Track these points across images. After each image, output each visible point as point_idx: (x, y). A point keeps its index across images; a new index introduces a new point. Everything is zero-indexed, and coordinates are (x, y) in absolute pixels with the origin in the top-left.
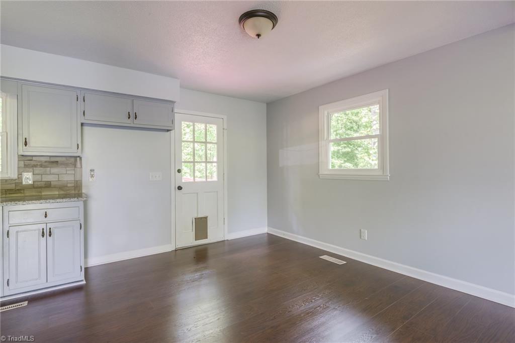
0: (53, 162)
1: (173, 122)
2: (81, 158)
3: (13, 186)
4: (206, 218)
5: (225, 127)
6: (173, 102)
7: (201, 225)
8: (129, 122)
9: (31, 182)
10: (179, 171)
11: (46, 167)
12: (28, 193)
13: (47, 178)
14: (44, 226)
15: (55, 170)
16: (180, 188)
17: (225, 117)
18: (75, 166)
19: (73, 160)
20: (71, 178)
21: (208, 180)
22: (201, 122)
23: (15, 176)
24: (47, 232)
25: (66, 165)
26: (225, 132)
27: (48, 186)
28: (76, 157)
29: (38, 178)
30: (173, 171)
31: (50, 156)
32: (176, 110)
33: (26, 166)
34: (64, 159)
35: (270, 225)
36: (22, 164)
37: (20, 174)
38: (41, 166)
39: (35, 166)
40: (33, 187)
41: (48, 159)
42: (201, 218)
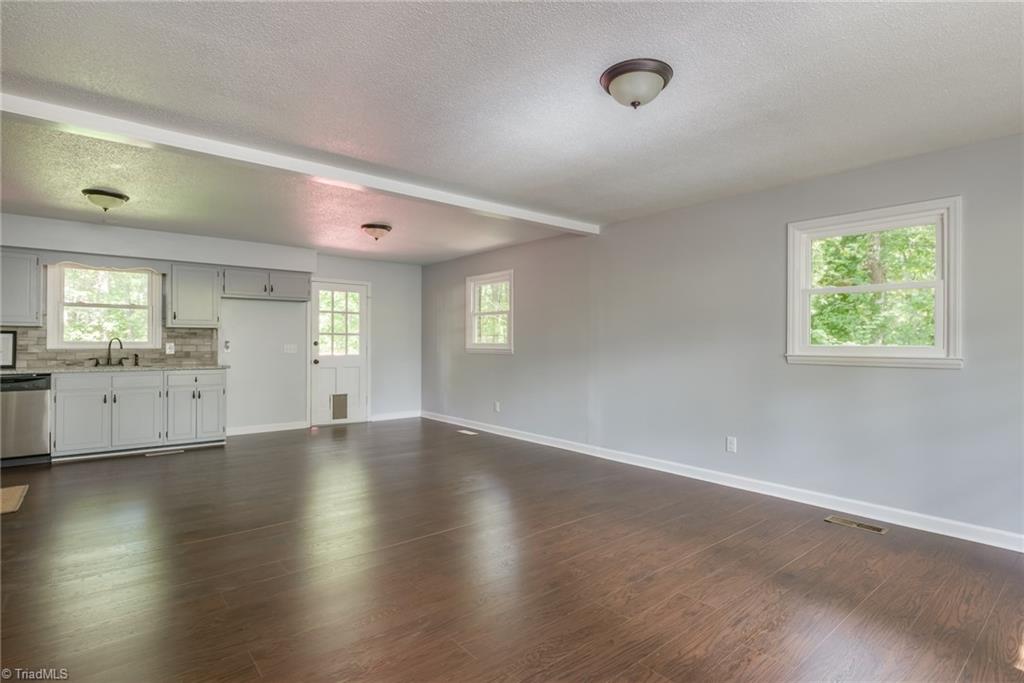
0: (193, 333)
1: (309, 293)
2: (217, 329)
3: (157, 356)
4: (346, 395)
5: (369, 295)
6: (310, 273)
7: (340, 404)
8: (265, 295)
9: (173, 352)
10: (316, 343)
11: (185, 338)
12: (169, 361)
13: (186, 349)
14: (194, 389)
15: (194, 341)
16: (316, 362)
17: (370, 284)
18: (212, 337)
19: (210, 332)
20: (208, 349)
21: (349, 353)
22: (340, 290)
23: (159, 346)
24: (197, 395)
25: (203, 337)
26: (370, 300)
27: (187, 355)
28: (212, 329)
29: (179, 348)
30: (310, 344)
31: (190, 329)
32: (313, 279)
33: (169, 337)
34: (201, 331)
35: (424, 407)
36: (165, 335)
37: (164, 345)
38: (182, 337)
39: (176, 337)
40: (174, 356)
41: (187, 331)
42: (340, 395)
